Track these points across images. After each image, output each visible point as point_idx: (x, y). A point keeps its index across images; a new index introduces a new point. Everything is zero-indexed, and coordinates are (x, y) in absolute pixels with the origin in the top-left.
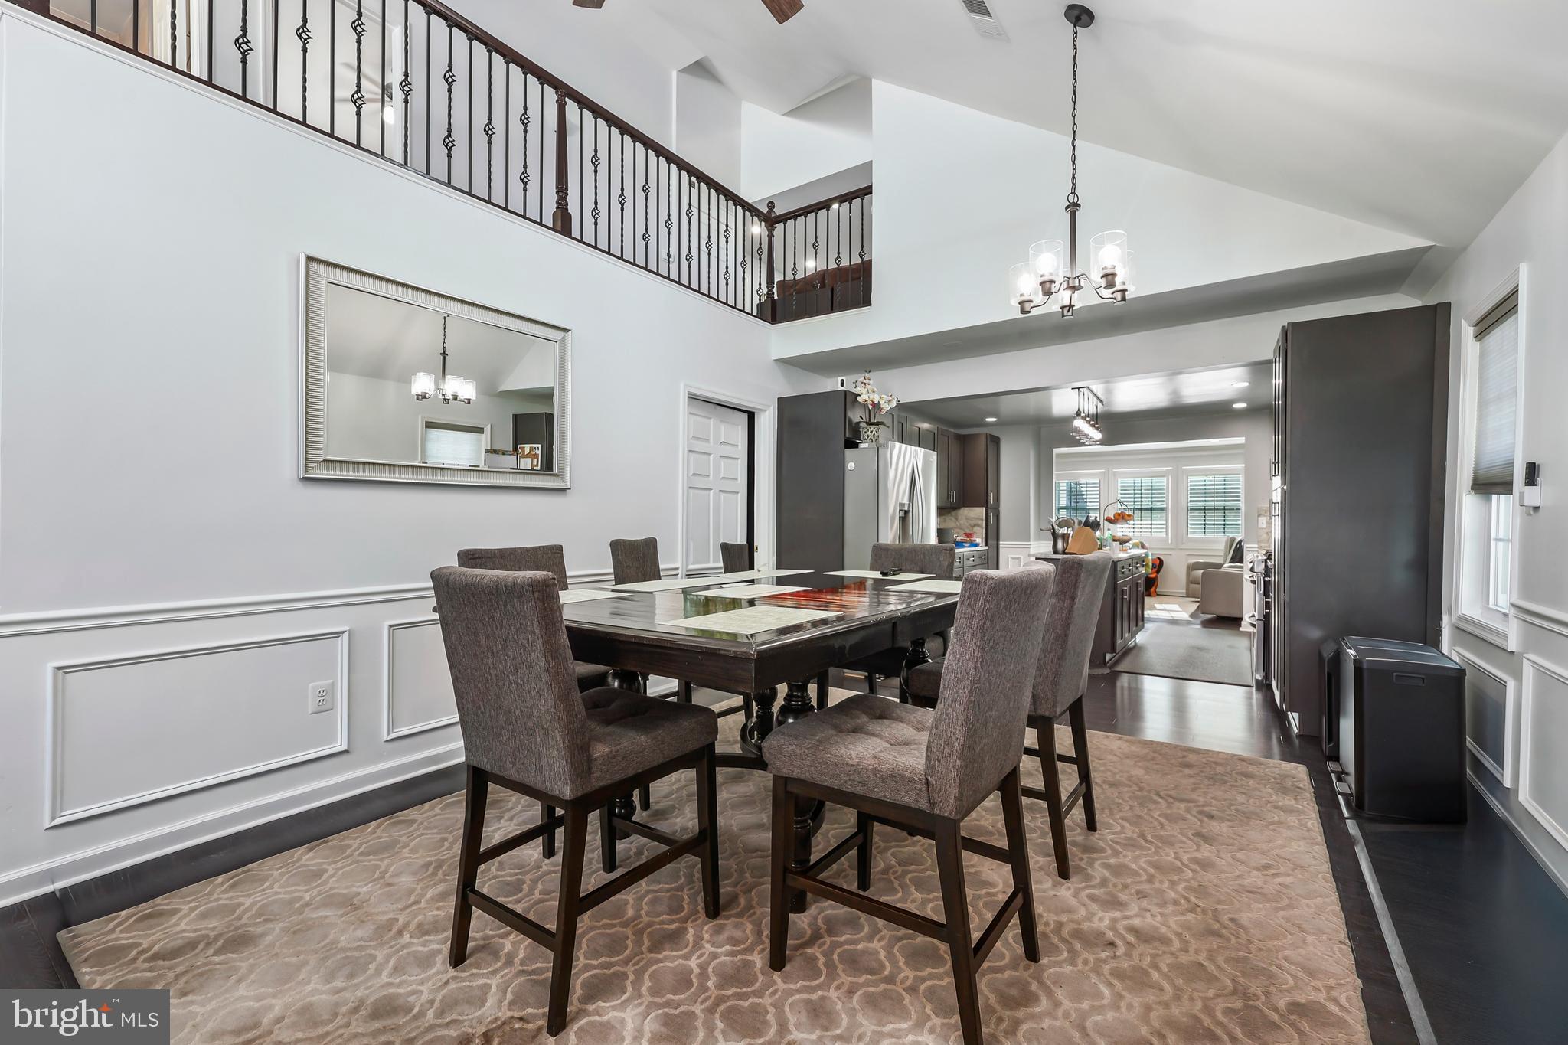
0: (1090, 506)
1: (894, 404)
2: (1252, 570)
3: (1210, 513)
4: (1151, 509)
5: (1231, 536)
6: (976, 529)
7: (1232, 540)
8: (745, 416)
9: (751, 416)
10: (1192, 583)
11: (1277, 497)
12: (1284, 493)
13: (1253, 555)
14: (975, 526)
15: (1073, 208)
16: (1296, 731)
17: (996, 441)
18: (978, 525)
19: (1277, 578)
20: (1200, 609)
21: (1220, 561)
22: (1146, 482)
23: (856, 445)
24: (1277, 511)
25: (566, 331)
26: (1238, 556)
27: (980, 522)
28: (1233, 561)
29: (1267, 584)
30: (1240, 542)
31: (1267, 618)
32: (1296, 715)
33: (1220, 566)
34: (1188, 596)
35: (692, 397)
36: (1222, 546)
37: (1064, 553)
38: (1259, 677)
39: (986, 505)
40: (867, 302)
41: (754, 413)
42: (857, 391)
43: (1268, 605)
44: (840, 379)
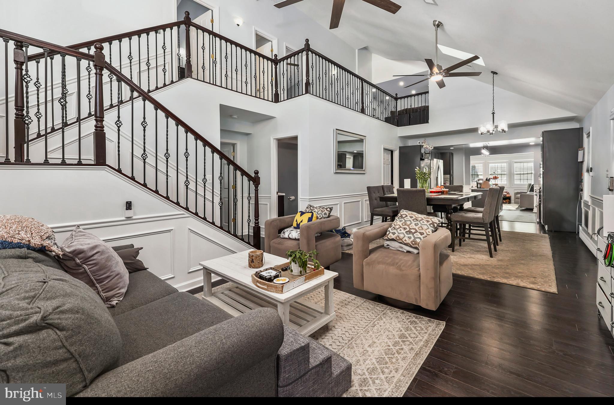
0: (479, 173)
1: (433, 148)
2: (536, 192)
3: (522, 176)
4: (501, 174)
5: (530, 183)
6: (447, 182)
7: (530, 184)
8: (390, 152)
9: (392, 152)
10: (516, 199)
11: (541, 173)
12: (543, 172)
13: (536, 188)
14: (446, 180)
15: (493, 113)
16: (547, 230)
17: (452, 154)
18: (447, 180)
19: (542, 194)
20: (520, 206)
21: (526, 191)
22: (499, 165)
23: (423, 160)
24: (541, 176)
25: (365, 136)
26: (532, 190)
27: (448, 179)
28: (530, 191)
29: (540, 195)
30: (533, 185)
31: (540, 204)
32: (547, 226)
33: (526, 193)
34: (515, 203)
35: (385, 149)
36: (527, 186)
37: (480, 188)
38: (538, 220)
39: (450, 174)
40: (427, 122)
41: (393, 151)
42: (423, 144)
43: (540, 201)
44: (418, 142)
